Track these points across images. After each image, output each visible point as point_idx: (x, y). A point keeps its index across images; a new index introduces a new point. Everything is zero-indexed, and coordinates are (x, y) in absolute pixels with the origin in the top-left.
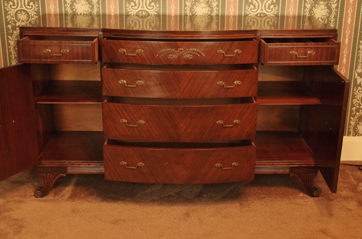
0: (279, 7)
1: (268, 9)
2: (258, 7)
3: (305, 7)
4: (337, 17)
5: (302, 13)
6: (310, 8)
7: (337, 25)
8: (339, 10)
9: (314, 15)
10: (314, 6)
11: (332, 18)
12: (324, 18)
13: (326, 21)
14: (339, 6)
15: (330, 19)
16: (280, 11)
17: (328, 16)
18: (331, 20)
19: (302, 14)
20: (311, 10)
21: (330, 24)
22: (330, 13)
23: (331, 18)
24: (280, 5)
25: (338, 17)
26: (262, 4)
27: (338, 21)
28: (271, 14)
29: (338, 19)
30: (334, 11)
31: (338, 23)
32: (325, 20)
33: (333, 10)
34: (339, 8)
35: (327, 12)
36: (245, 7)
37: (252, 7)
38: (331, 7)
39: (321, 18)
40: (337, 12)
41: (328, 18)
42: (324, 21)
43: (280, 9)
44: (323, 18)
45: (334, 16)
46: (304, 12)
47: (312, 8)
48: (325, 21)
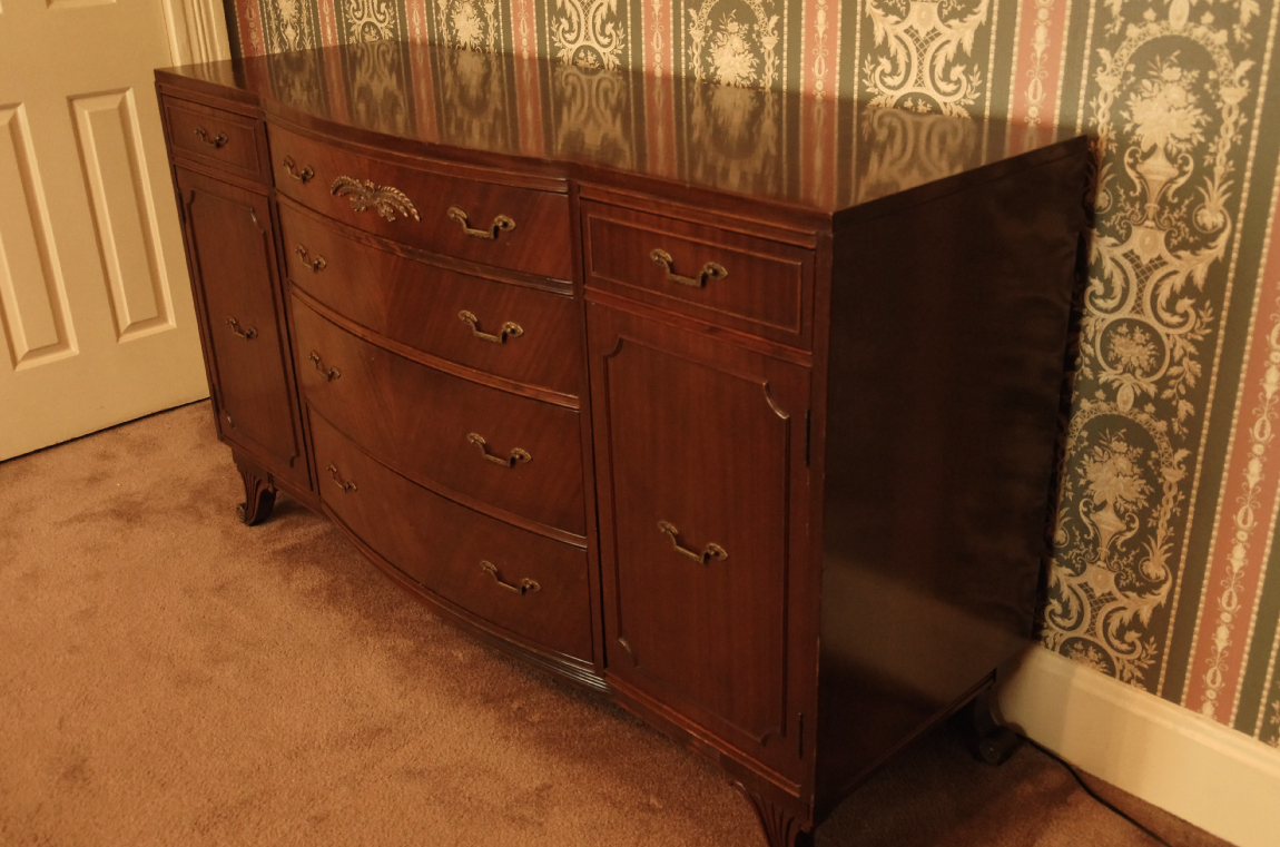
0: (983, 78)
1: (942, 80)
2: (908, 66)
3: (1094, 89)
4: (1245, 159)
5: (1080, 112)
6: (1118, 94)
7: (1245, 195)
8: (1257, 122)
9: (1132, 133)
10: (1135, 88)
11: (1221, 156)
12: (1179, 151)
13: (1190, 168)
14: (1261, 100)
15: (1208, 160)
16: (988, 94)
17: (1199, 142)
18: (1214, 164)
19: (1079, 122)
20: (1120, 104)
21: (1209, 183)
22: (1212, 131)
23: (1215, 154)
24: (991, 66)
25: (1252, 154)
26: (921, 55)
27: (1248, 174)
28: (953, 106)
29: (1250, 164)
30: (1229, 121)
31: (1246, 185)
32: (1186, 162)
33: (1224, 114)
34: (1258, 111)
35: (1198, 125)
36: (862, 65)
37: (885, 64)
38: (1219, 98)
39: (1166, 149)
40: (1245, 131)
41: (1200, 151)
42: (1180, 168)
43: (989, 85)
44: (1175, 151)
45: (1228, 147)
46: (1089, 112)
47: (1125, 96)
48: (1186, 169)
